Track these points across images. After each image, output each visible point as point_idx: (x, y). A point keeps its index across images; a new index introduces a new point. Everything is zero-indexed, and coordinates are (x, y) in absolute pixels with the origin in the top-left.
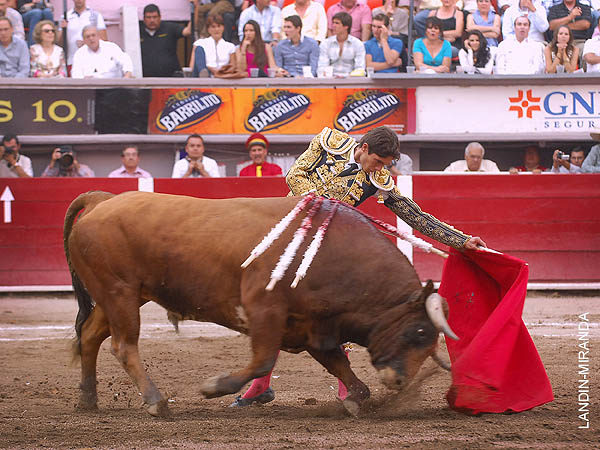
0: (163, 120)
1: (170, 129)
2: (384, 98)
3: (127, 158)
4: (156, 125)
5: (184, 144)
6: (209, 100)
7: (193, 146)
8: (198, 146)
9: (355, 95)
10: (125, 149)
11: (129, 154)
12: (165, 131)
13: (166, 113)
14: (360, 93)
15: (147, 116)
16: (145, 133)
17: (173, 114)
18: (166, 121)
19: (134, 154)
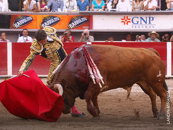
0: (15, 25)
1: (17, 27)
2: (83, 18)
3: (2, 36)
4: (13, 26)
5: (22, 32)
6: (29, 19)
7: (25, 32)
8: (26, 32)
9: (74, 17)
10: (1, 33)
11: (3, 35)
12: (15, 28)
13: (16, 22)
14: (75, 17)
15: (10, 23)
16: (9, 28)
17: (18, 23)
18: (16, 25)
19: (4, 35)
